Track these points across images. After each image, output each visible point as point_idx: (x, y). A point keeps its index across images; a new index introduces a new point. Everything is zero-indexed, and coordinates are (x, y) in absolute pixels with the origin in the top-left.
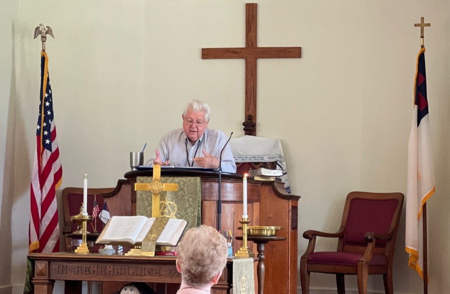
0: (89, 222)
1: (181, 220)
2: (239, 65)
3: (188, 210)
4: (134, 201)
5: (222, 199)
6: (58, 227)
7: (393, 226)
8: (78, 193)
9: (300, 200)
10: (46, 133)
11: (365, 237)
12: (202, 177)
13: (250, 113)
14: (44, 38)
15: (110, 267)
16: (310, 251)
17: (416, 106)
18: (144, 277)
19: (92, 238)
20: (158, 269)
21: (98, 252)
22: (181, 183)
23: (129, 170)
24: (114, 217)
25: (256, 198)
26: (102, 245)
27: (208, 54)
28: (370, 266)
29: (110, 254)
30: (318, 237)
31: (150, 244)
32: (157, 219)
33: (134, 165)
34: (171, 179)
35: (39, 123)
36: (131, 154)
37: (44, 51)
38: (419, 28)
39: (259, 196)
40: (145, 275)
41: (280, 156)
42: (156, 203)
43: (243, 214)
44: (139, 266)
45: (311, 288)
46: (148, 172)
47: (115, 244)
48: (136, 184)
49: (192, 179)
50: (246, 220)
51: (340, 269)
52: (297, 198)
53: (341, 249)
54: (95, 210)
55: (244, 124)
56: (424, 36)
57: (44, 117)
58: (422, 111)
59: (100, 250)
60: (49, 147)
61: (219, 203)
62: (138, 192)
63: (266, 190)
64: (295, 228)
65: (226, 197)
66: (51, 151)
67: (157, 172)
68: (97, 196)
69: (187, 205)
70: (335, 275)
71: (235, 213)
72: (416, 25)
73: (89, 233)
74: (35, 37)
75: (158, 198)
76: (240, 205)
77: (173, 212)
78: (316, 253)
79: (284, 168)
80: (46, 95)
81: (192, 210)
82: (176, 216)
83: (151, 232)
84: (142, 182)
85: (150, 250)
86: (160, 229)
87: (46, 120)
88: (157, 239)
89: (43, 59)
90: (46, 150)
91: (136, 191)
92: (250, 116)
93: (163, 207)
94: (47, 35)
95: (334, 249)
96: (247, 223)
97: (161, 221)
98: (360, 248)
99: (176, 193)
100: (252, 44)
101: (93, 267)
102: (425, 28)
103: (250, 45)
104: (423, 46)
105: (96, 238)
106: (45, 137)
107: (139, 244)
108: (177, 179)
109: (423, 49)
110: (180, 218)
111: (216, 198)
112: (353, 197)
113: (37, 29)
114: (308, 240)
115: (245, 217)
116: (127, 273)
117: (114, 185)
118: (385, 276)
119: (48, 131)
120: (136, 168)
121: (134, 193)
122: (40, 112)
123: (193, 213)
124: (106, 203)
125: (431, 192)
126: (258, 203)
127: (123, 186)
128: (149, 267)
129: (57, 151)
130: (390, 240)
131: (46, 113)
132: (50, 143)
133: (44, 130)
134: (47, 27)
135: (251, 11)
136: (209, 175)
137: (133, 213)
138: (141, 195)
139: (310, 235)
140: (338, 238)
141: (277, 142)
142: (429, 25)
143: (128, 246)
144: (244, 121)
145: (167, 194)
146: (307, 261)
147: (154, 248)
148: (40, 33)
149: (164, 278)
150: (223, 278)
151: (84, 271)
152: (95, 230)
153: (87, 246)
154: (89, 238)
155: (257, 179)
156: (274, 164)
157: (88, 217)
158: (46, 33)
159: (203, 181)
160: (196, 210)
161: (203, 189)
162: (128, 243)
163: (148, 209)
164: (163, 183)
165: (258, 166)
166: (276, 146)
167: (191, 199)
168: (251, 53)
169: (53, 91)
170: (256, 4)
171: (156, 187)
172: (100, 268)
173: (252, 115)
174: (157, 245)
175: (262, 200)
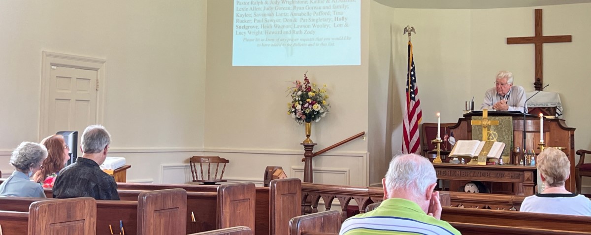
0: (441, 144)
1: (502, 143)
2: (530, 48)
3: (505, 137)
4: (470, 131)
5: (526, 130)
6: (420, 147)
8: (436, 126)
9: (576, 130)
10: (412, 90)
12: (513, 117)
13: (538, 77)
14: (409, 34)
15: (458, 172)
16: (581, 163)
18: (480, 178)
20: (489, 173)
21: (449, 162)
22: (500, 120)
23: (465, 112)
24: (459, 142)
25: (547, 129)
26: (452, 158)
27: (510, 41)
29: (457, 163)
30: (586, 154)
31: (483, 157)
32: (486, 142)
34: (493, 118)
35: (408, 84)
36: (466, 102)
37: (410, 41)
39: (549, 128)
40: (480, 177)
41: (559, 103)
42: (485, 133)
43: (539, 139)
44: (477, 171)
45: (582, 186)
46: (480, 114)
47: (460, 157)
48: (472, 121)
49: (507, 117)
50: (542, 143)
52: (574, 129)
54: (446, 137)
55: (535, 84)
57: (411, 81)
60: (414, 99)
61: (524, 132)
62: (473, 126)
63: (554, 125)
64: (573, 148)
65: (529, 129)
66: (415, 100)
67: (485, 114)
68: (447, 128)
69: (504, 133)
71: (534, 139)
74: (404, 33)
75: (487, 129)
76: (537, 134)
77: (495, 138)
78: (586, 164)
79: (562, 110)
80: (412, 68)
82: (497, 140)
83: (483, 150)
84: (475, 120)
85: (483, 162)
86: (489, 148)
87: (412, 84)
88: (487, 155)
89: (409, 47)
90: (412, 101)
91: (471, 126)
92: (538, 79)
93: (489, 135)
94: (412, 33)
96: (543, 145)
97: (489, 143)
99: (497, 126)
100: (540, 34)
101: (448, 171)
103: (538, 35)
105: (449, 153)
106: (411, 93)
107: (476, 157)
108: (497, 118)
110: (500, 142)
111: (522, 128)
113: (406, 28)
114: (580, 156)
115: (542, 141)
116: (469, 175)
117: (457, 122)
119: (413, 89)
120: (469, 110)
121: (469, 126)
122: (408, 78)
123: (508, 138)
124: (452, 133)
126: (549, 133)
127: (462, 122)
128: (482, 172)
129: (419, 101)
131: (411, 79)
132: (414, 96)
133: (411, 89)
134: (412, 27)
135: (538, 14)
136: (516, 115)
137: (469, 138)
138: (475, 127)
139: (582, 153)
141: (556, 95)
143: (468, 159)
144: (535, 82)
145: (492, 127)
146: (580, 169)
147: (486, 160)
148: (408, 31)
149: (493, 179)
150: (530, 179)
151: (442, 173)
152: (446, 149)
153: (441, 158)
154: (442, 154)
155: (547, 117)
156: (555, 108)
157: (441, 141)
158: (411, 31)
159: (514, 119)
160: (510, 137)
161: (514, 124)
162: (469, 157)
163: (479, 136)
164: (489, 120)
165: (544, 110)
166: (556, 97)
167: (506, 130)
168: (539, 40)
169: (416, 65)
170: (542, 10)
171: (485, 123)
172: (452, 173)
173: (540, 78)
174: (487, 158)
175: (551, 131)
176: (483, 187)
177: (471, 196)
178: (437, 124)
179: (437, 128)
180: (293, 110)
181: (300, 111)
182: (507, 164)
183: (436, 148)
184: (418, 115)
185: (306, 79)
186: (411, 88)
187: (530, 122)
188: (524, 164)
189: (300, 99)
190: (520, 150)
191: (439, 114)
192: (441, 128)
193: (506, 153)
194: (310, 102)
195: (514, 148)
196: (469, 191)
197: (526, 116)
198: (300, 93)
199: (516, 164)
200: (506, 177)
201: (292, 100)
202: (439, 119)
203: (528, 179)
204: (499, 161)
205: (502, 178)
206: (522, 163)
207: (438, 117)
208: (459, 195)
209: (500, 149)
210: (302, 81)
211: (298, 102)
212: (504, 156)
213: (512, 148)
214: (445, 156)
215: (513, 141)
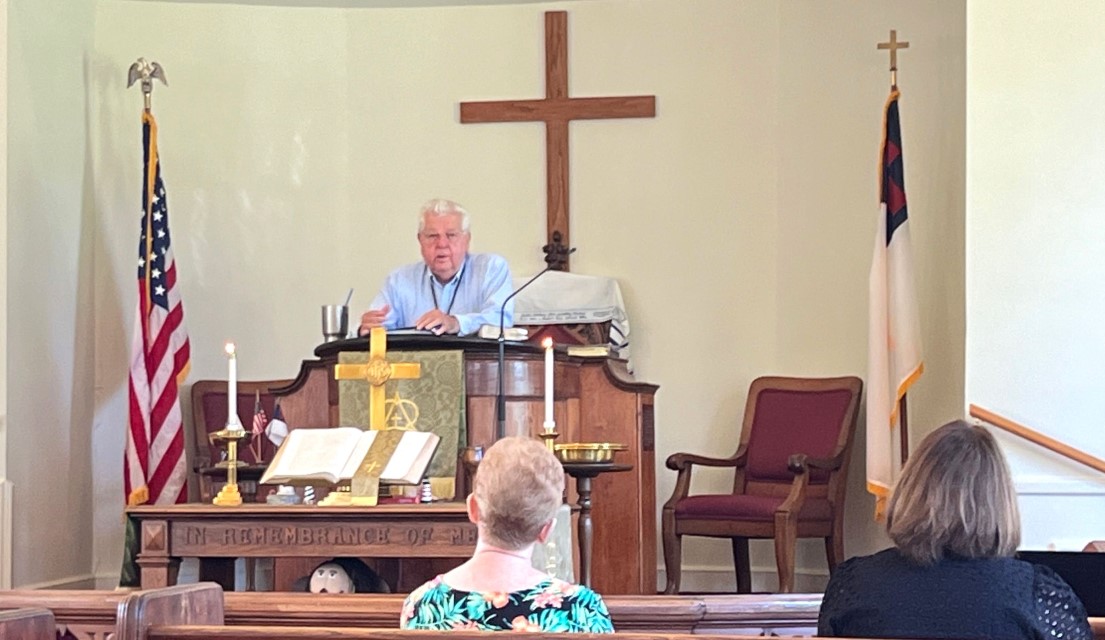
0: (243, 444)
1: (428, 434)
2: (532, 136)
3: (441, 416)
4: (334, 401)
5: (506, 394)
6: (183, 458)
7: (842, 442)
8: (222, 391)
9: (658, 391)
10: (156, 273)
11: (789, 463)
12: (465, 352)
13: (552, 231)
14: (146, 85)
15: (289, 530)
16: (680, 494)
17: (884, 206)
18: (358, 547)
19: (249, 475)
20: (384, 530)
21: (265, 501)
22: (426, 363)
23: (321, 341)
24: (297, 434)
25: (573, 390)
26: (273, 487)
27: (471, 113)
28: (799, 521)
29: (289, 505)
30: (695, 467)
31: (368, 482)
32: (380, 432)
33: (329, 331)
34: (405, 355)
35: (143, 254)
36: (324, 309)
37: (147, 111)
38: (888, 52)
39: (578, 386)
40: (359, 543)
41: (617, 310)
42: (377, 402)
43: (544, 420)
44: (346, 525)
46: (361, 344)
47: (298, 484)
48: (337, 367)
49: (448, 354)
50: (551, 432)
51: (740, 527)
52: (657, 387)
53: (741, 486)
54: (257, 419)
55: (545, 249)
56: (899, 65)
57: (153, 243)
58: (896, 216)
59: (269, 498)
60: (162, 301)
61: (501, 401)
62: (341, 384)
63: (592, 375)
64: (649, 447)
65: (514, 388)
66: (165, 306)
67: (378, 343)
68: (261, 395)
69: (439, 406)
70: (730, 540)
71: (531, 420)
72: (880, 46)
73: (243, 464)
74: (130, 83)
75: (382, 391)
76: (539, 404)
77: (411, 416)
78: (693, 497)
79: (626, 332)
80: (155, 199)
81: (449, 415)
82: (418, 428)
83: (368, 458)
84: (348, 362)
85: (368, 494)
86: (386, 452)
87: (155, 249)
88: (381, 472)
89: (147, 128)
90: (156, 307)
91: (337, 381)
92: (556, 233)
93: (391, 410)
94: (155, 81)
95: (729, 491)
96: (554, 437)
97: (389, 437)
98: (780, 487)
99: (416, 382)
100: (559, 92)
101: (255, 528)
102: (899, 51)
103: (555, 95)
104: (894, 88)
105: (261, 473)
106: (154, 282)
107: (345, 483)
108: (419, 355)
109: (895, 93)
110: (425, 431)
111: (493, 388)
112: (759, 390)
113: (133, 67)
114: (676, 472)
115: (549, 425)
116: (323, 540)
117: (294, 372)
118: (828, 540)
119: (161, 269)
120: (334, 335)
121: (333, 385)
122: (144, 232)
123: (450, 420)
124: (278, 406)
125: (916, 372)
126: (577, 400)
127: (314, 374)
128: (364, 526)
129: (179, 306)
130: (837, 469)
131: (154, 234)
132: (165, 294)
133: (152, 268)
134: (153, 64)
135: (556, 28)
136: (476, 348)
137: (332, 423)
138: (348, 388)
139: (681, 464)
140: (734, 469)
141: (610, 282)
142: (906, 45)
143: (324, 487)
144: (544, 243)
145: (401, 385)
146: (676, 513)
147: (376, 488)
148: (140, 75)
149: (397, 546)
151: (238, 539)
152: (256, 459)
153: (239, 489)
154: (241, 475)
155: (573, 352)
156: (605, 326)
157: (243, 434)
158: (152, 75)
159: (467, 358)
160: (456, 415)
161: (468, 374)
162: (324, 481)
163: (362, 414)
164: (390, 362)
165: (574, 332)
166: (607, 292)
167: (445, 395)
168: (557, 110)
169: (168, 190)
170: (565, 14)
171: (378, 370)
172: (270, 532)
173: (561, 231)
174: (381, 484)
175: (586, 394)
176: (366, 575)
177: (323, 605)
178: (226, 384)
179: (226, 395)
182: (446, 500)
183: (227, 458)
184: (176, 356)
186: (154, 265)
187: (519, 367)
191: (230, 348)
192: (239, 396)
193: (445, 467)
195: (467, 450)
196: (324, 591)
197: (505, 346)
200: (439, 542)
202: (232, 363)
204: (421, 493)
205: (424, 543)
207: (229, 357)
209: (422, 452)
212: (434, 476)
213: (462, 453)
214: (253, 484)
215: (467, 428)
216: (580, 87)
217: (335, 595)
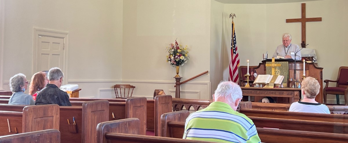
0: (250, 77)
1: (282, 76)
2: (299, 25)
3: (284, 73)
4: (265, 70)
5: (296, 69)
6: (238, 79)
8: (246, 68)
9: (323, 69)
13: (303, 40)
14: (233, 18)
15: (258, 92)
16: (327, 87)
19: (251, 83)
20: (275, 92)
21: (253, 87)
22: (282, 64)
23: (263, 60)
24: (259, 76)
25: (308, 69)
26: (255, 84)
27: (288, 21)
29: (258, 87)
32: (274, 76)
34: (278, 62)
35: (232, 45)
36: (263, 54)
37: (233, 22)
39: (309, 68)
40: (270, 94)
41: (315, 55)
42: (273, 70)
43: (303, 74)
44: (269, 91)
45: (327, 99)
46: (270, 60)
47: (259, 84)
48: (266, 64)
49: (285, 62)
51: (338, 93)
53: (338, 86)
54: (252, 73)
55: (301, 44)
59: (254, 86)
60: (235, 53)
61: (295, 70)
63: (311, 66)
64: (322, 79)
66: (236, 54)
67: (273, 60)
68: (253, 69)
69: (284, 71)
70: (336, 95)
71: (300, 74)
73: (249, 80)
74: (230, 17)
75: (274, 68)
76: (302, 71)
77: (279, 73)
78: (329, 88)
79: (316, 58)
80: (234, 36)
81: (286, 72)
82: (280, 75)
83: (272, 80)
84: (268, 63)
85: (272, 86)
86: (275, 79)
87: (234, 44)
88: (274, 82)
89: (233, 24)
92: (303, 41)
93: (276, 72)
94: (234, 17)
95: (335, 86)
96: (305, 77)
97: (275, 76)
99: (280, 67)
101: (253, 91)
103: (303, 17)
105: (253, 82)
106: (234, 50)
107: (268, 84)
108: (280, 62)
111: (293, 68)
112: (341, 69)
113: (231, 14)
114: (326, 83)
115: (304, 75)
116: (264, 94)
117: (258, 65)
119: (235, 48)
120: (265, 59)
121: (265, 67)
122: (232, 42)
123: (286, 74)
124: (255, 71)
126: (308, 70)
127: (261, 65)
128: (272, 91)
129: (238, 54)
131: (234, 42)
132: (235, 52)
134: (234, 14)
135: (303, 6)
136: (290, 61)
137: (265, 74)
138: (268, 68)
139: (327, 82)
140: (336, 83)
141: (313, 50)
143: (264, 85)
145: (277, 67)
146: (326, 90)
147: (273, 85)
148: (232, 16)
149: (277, 95)
150: (298, 95)
151: (250, 93)
152: (252, 80)
153: (249, 84)
154: (250, 82)
155: (308, 62)
156: (312, 57)
157: (250, 75)
158: (234, 16)
159: (289, 63)
160: (287, 73)
161: (289, 66)
163: (270, 72)
164: (275, 64)
165: (307, 58)
166: (313, 51)
167: (285, 69)
168: (303, 20)
169: (236, 35)
170: (305, 4)
171: (273, 65)
172: (255, 92)
173: (304, 41)
174: (274, 84)
175: (310, 69)
176: (272, 100)
177: (265, 105)
178: (247, 66)
179: (247, 68)
180: (170, 59)
181: (173, 60)
182: (285, 87)
183: (247, 79)
184: (237, 62)
185: (176, 43)
186: (234, 47)
187: (298, 65)
188: (295, 87)
189: (173, 53)
190: (292, 80)
191: (248, 61)
192: (249, 69)
193: (285, 81)
194: (179, 55)
195: (289, 79)
196: (264, 102)
198: (173, 50)
199: (290, 87)
200: (285, 94)
201: (169, 54)
202: (248, 63)
203: (297, 95)
204: (281, 86)
205: (282, 95)
206: (293, 87)
207: (248, 62)
208: (258, 104)
209: (282, 79)
210: (174, 44)
211: (172, 55)
212: (284, 83)
213: (288, 79)
214: (251, 84)
215: (289, 75)
216: (308, 16)
217: (266, 103)
